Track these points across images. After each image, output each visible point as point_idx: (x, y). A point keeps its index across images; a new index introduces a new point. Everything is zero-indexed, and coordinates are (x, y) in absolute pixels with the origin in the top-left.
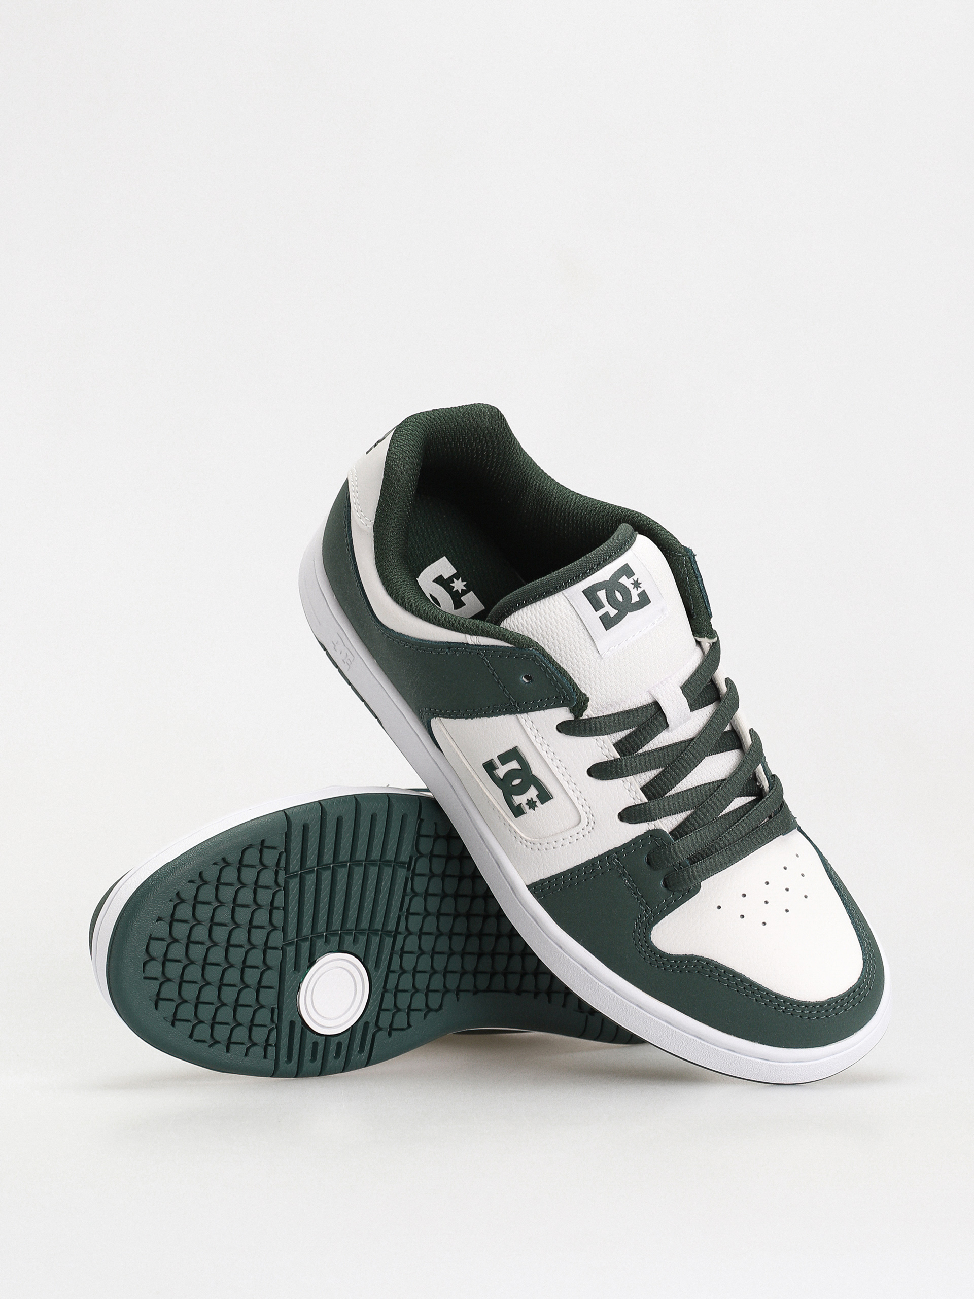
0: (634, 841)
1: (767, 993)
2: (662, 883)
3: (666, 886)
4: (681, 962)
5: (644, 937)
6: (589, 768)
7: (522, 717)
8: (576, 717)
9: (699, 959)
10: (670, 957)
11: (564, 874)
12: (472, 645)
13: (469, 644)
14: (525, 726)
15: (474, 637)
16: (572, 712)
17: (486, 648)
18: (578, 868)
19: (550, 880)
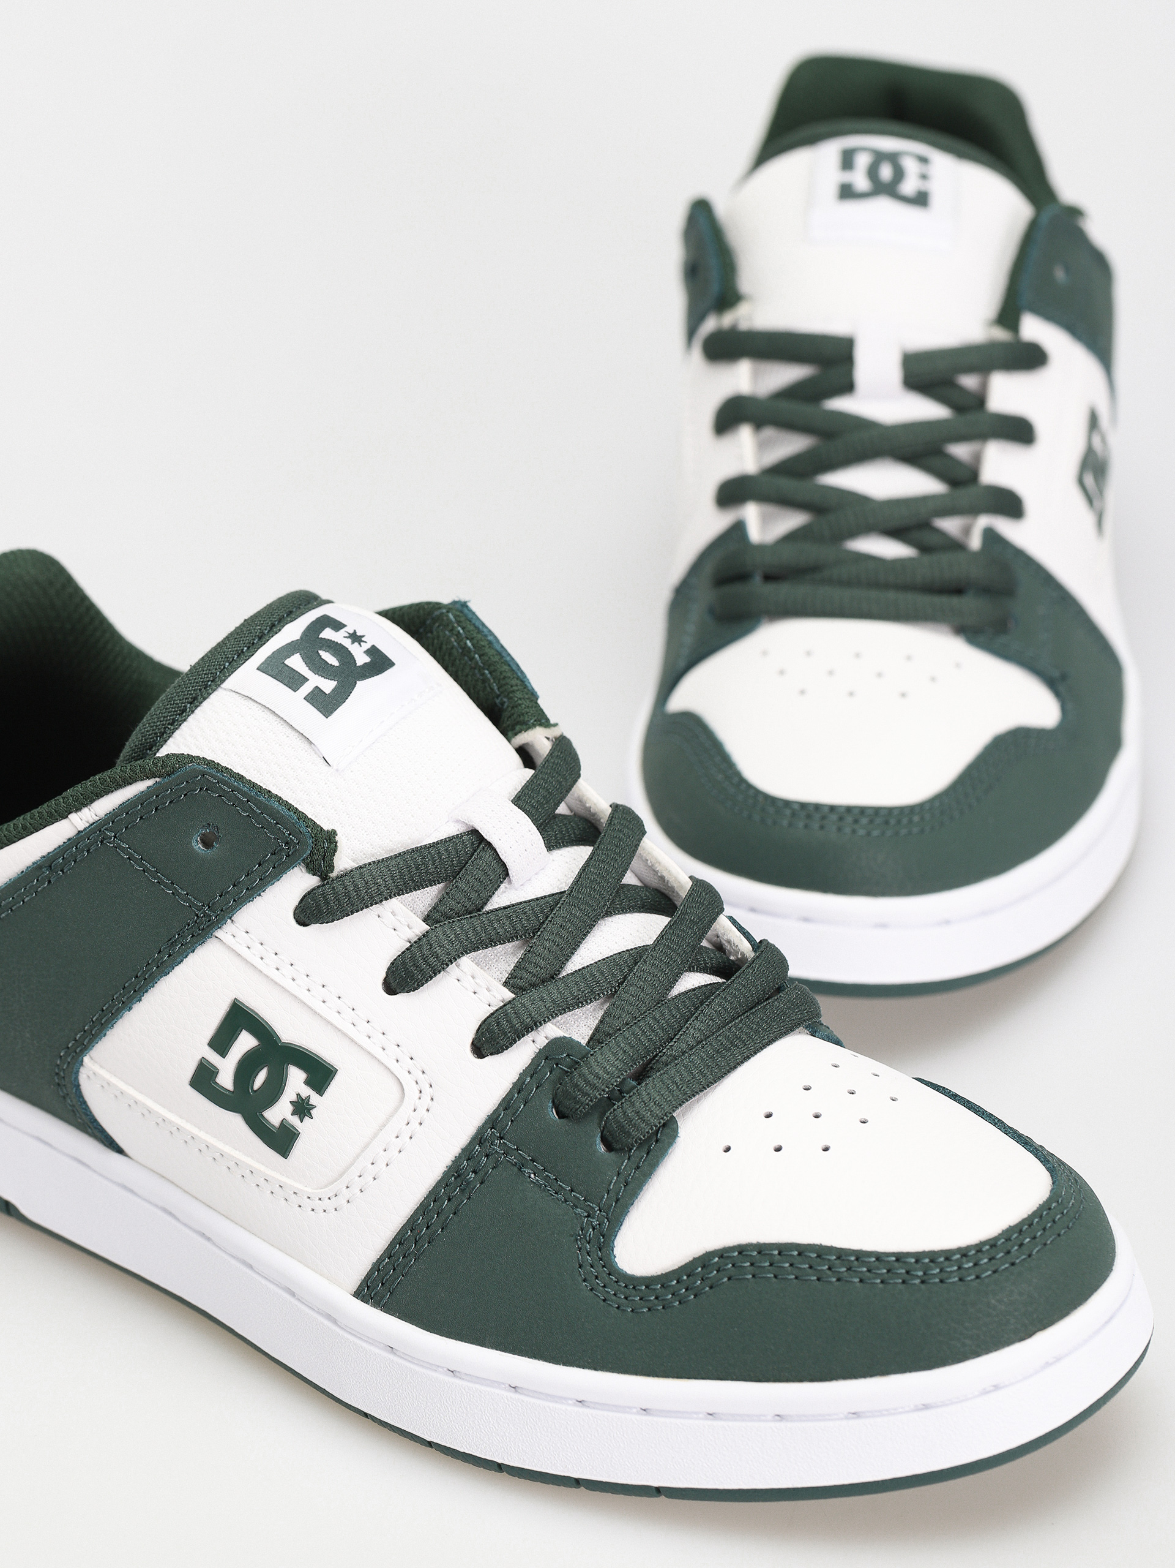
0: (519, 1087)
1: (878, 1259)
2: (602, 1148)
3: (609, 1148)
4: (688, 1276)
5: (604, 1266)
6: (385, 980)
7: (226, 933)
8: (324, 877)
9: (722, 1253)
10: (663, 1279)
11: (411, 1224)
12: (85, 829)
13: (82, 832)
14: (237, 947)
15: (85, 811)
16: (312, 870)
17: (113, 817)
18: (433, 1196)
19: (389, 1253)
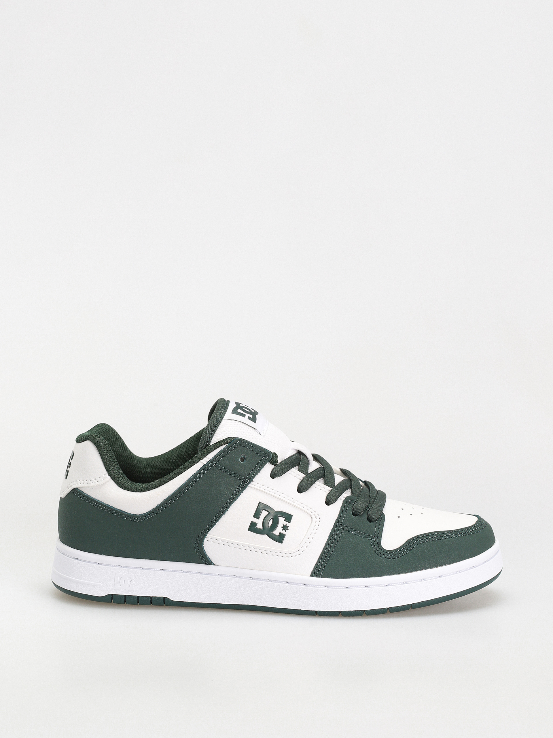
0: (342, 511)
3: (370, 521)
4: (406, 547)
5: (381, 550)
6: (297, 489)
7: (251, 485)
8: (275, 465)
11: (323, 553)
12: (206, 463)
13: (205, 465)
14: (257, 487)
15: (205, 459)
16: (272, 463)
17: (215, 458)
18: (327, 544)
19: (319, 562)
